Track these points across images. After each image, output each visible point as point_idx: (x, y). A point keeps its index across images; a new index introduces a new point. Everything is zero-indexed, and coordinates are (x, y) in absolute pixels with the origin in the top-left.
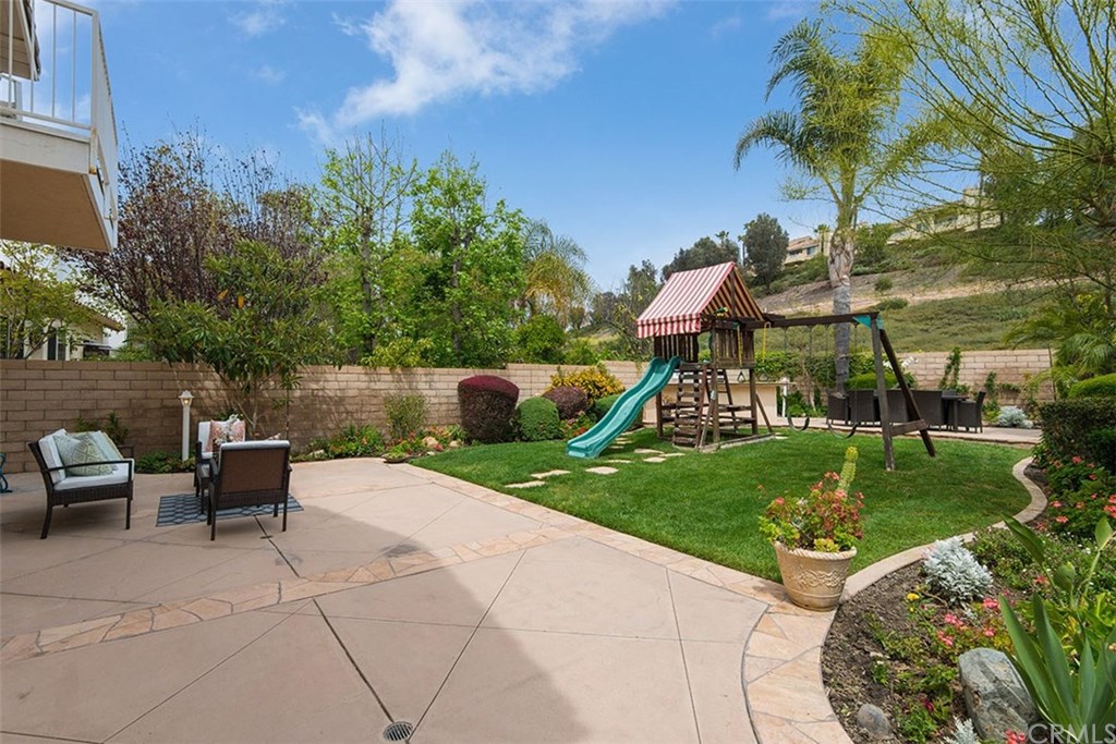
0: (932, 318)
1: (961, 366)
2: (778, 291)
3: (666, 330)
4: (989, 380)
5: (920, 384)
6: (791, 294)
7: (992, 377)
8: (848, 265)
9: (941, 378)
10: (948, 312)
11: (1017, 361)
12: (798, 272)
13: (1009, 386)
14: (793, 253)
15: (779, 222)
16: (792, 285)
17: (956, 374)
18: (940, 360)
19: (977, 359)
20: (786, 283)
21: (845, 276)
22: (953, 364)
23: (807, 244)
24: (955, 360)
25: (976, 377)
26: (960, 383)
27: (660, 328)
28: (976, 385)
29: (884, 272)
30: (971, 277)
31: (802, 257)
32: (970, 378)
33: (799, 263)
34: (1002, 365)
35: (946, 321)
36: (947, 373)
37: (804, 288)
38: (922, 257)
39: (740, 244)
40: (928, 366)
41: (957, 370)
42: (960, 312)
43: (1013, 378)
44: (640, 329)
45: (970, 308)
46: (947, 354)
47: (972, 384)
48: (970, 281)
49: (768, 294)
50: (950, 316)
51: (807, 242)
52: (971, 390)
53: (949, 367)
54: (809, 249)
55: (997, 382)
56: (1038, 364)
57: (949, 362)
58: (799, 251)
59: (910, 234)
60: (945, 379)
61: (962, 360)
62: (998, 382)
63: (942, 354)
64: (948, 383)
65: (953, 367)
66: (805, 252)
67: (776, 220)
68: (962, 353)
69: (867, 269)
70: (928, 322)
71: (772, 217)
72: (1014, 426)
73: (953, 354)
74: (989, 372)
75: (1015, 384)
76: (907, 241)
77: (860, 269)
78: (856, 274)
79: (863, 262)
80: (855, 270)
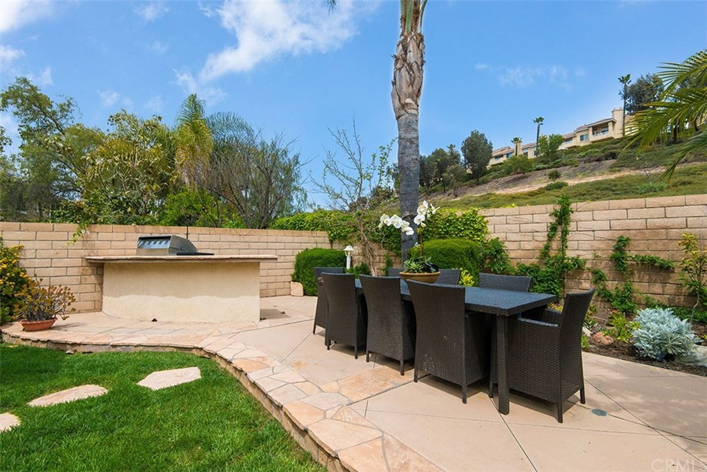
0: (584, 194)
1: (572, 226)
2: (485, 182)
4: (618, 249)
5: (512, 255)
6: (492, 184)
7: (622, 244)
9: (542, 245)
12: (500, 170)
13: (653, 261)
14: (497, 157)
15: (486, 136)
16: (494, 178)
17: (564, 240)
18: (541, 217)
19: (597, 214)
20: (491, 177)
22: (560, 224)
23: (506, 151)
24: (562, 217)
25: (596, 244)
26: (570, 254)
28: (596, 257)
29: (557, 167)
31: (503, 160)
32: (586, 245)
33: (501, 164)
34: (640, 224)
35: (595, 196)
36: (550, 238)
37: (502, 180)
38: (584, 156)
39: (461, 153)
40: (524, 227)
41: (565, 233)
42: (607, 189)
43: (660, 246)
45: (615, 185)
46: (551, 208)
47: (589, 256)
48: (618, 170)
49: (478, 184)
50: (599, 192)
51: (507, 150)
52: (588, 265)
53: (553, 229)
54: (507, 155)
55: (631, 253)
57: (553, 220)
58: (500, 156)
59: (576, 142)
60: (547, 248)
61: (572, 216)
62: (633, 254)
63: (542, 208)
64: (552, 253)
65: (559, 228)
66: (505, 157)
67: (484, 135)
68: (573, 206)
69: (545, 166)
71: (480, 132)
73: (558, 208)
74: (617, 235)
75: (663, 256)
76: (575, 147)
77: (541, 166)
78: (538, 169)
79: (543, 161)
80: (537, 167)
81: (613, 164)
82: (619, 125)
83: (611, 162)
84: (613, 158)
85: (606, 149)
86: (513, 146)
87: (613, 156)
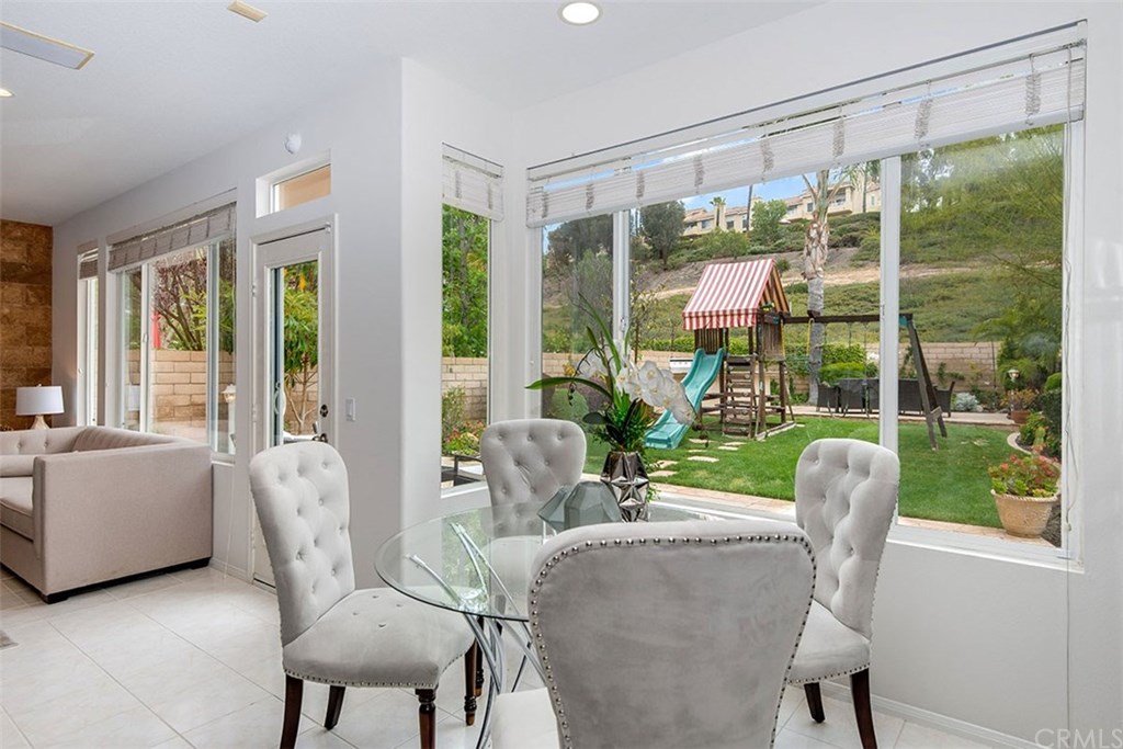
2: (676, 267)
3: (718, 323)
4: (940, 369)
6: (688, 271)
7: (943, 366)
8: (823, 258)
10: (853, 298)
11: (962, 353)
12: (694, 247)
13: (956, 375)
14: (689, 225)
16: (690, 260)
17: (913, 364)
20: (684, 259)
21: (820, 269)
22: (911, 354)
27: (711, 321)
29: (780, 252)
30: (861, 262)
31: (696, 230)
33: (696, 237)
34: (951, 356)
36: (905, 363)
43: (960, 367)
44: (688, 320)
48: (861, 266)
49: (666, 270)
51: (702, 215)
53: (907, 357)
54: (703, 222)
55: (946, 370)
56: (980, 355)
57: (907, 352)
58: (694, 224)
59: (802, 212)
60: (903, 368)
65: (910, 357)
66: (700, 225)
69: (763, 247)
70: (836, 307)
72: (968, 410)
74: (940, 362)
75: (961, 373)
76: (800, 220)
77: (757, 247)
78: (754, 253)
79: (759, 240)
80: (753, 248)
81: (855, 256)
82: (858, 194)
83: (851, 251)
84: (854, 245)
85: (844, 229)
86: (712, 210)
87: (854, 242)
